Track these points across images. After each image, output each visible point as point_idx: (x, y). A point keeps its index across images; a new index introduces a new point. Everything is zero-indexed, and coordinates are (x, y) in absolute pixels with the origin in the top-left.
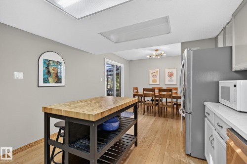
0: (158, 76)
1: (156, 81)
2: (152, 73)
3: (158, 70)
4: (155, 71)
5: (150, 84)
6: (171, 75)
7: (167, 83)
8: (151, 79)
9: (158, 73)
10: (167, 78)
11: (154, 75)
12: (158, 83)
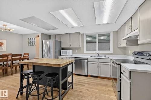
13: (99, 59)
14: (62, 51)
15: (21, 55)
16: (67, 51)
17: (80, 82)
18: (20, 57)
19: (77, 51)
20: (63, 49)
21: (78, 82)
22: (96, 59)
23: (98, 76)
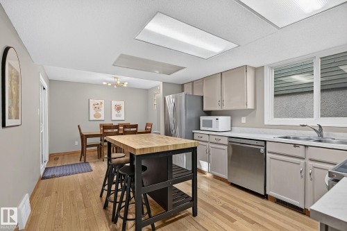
0: (103, 109)
1: (100, 116)
2: (94, 105)
3: (103, 101)
4: (99, 101)
5: (91, 119)
6: (118, 108)
7: (114, 118)
8: (92, 112)
9: (103, 105)
10: (114, 112)
11: (97, 107)
12: (102, 118)
13: (306, 146)
14: (202, 118)
15: (136, 126)
16: (213, 118)
17: (227, 208)
18: (135, 129)
19: (244, 120)
20: (209, 113)
21: (223, 206)
22: (295, 145)
23: (302, 206)
